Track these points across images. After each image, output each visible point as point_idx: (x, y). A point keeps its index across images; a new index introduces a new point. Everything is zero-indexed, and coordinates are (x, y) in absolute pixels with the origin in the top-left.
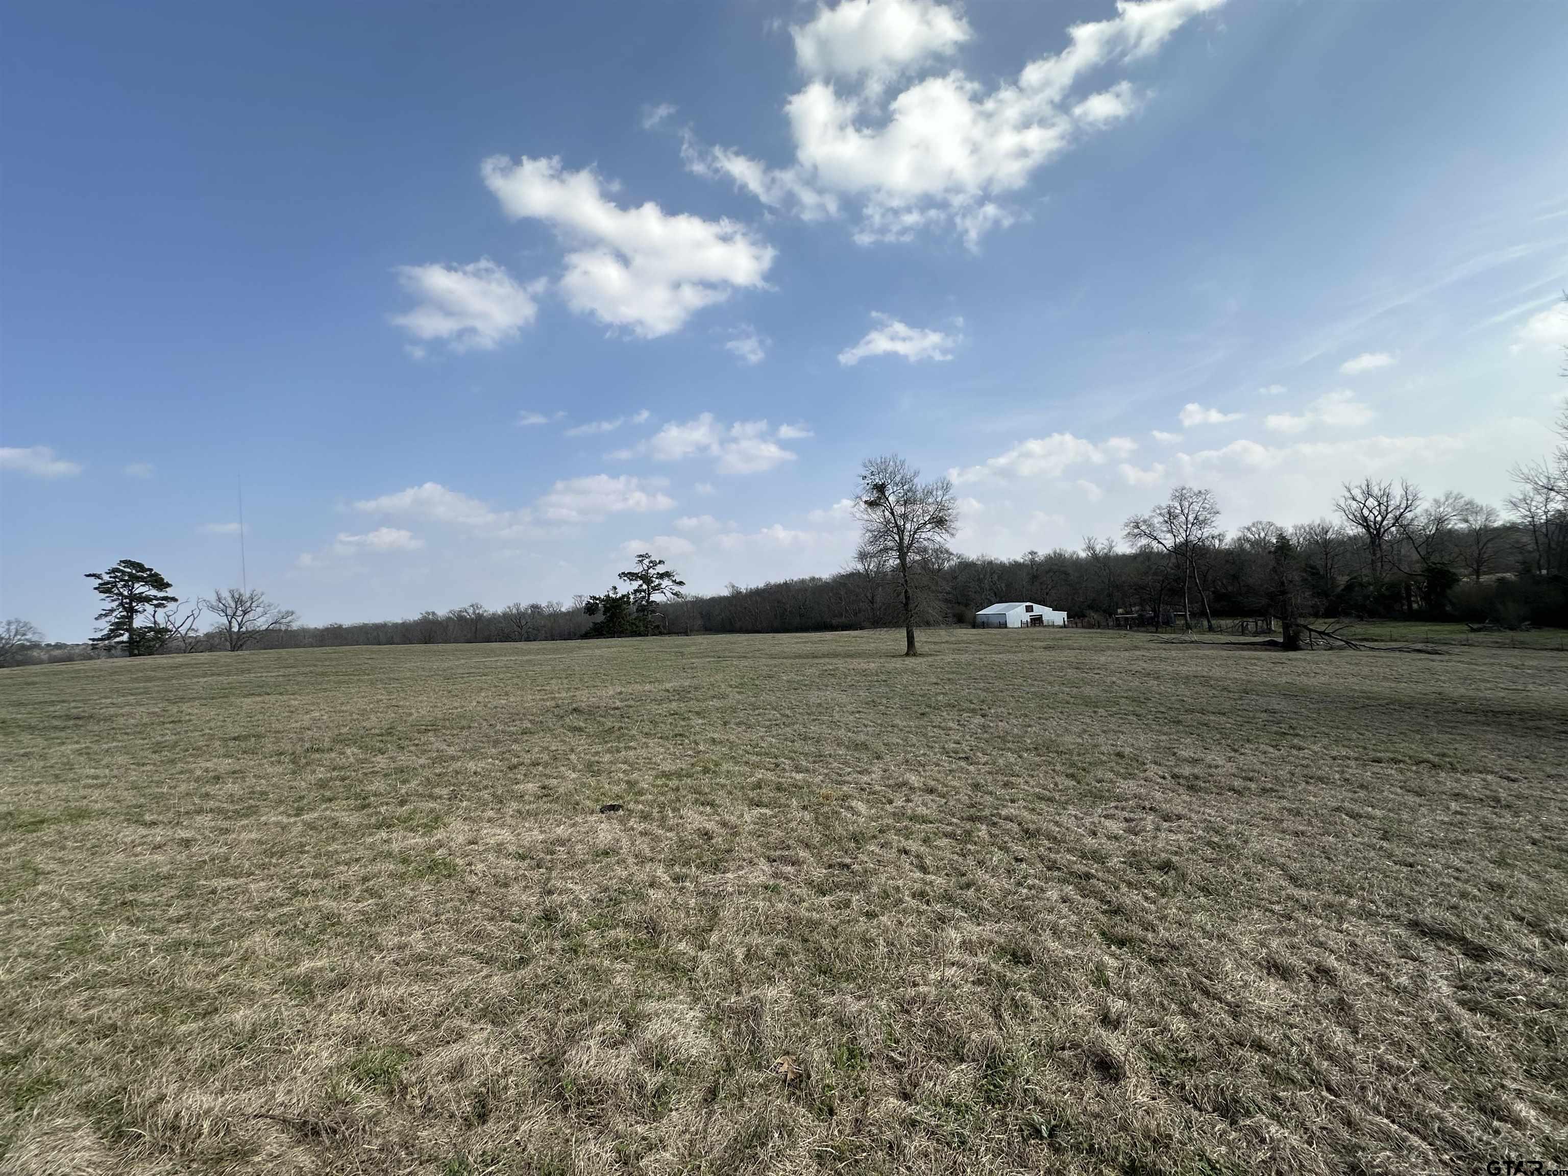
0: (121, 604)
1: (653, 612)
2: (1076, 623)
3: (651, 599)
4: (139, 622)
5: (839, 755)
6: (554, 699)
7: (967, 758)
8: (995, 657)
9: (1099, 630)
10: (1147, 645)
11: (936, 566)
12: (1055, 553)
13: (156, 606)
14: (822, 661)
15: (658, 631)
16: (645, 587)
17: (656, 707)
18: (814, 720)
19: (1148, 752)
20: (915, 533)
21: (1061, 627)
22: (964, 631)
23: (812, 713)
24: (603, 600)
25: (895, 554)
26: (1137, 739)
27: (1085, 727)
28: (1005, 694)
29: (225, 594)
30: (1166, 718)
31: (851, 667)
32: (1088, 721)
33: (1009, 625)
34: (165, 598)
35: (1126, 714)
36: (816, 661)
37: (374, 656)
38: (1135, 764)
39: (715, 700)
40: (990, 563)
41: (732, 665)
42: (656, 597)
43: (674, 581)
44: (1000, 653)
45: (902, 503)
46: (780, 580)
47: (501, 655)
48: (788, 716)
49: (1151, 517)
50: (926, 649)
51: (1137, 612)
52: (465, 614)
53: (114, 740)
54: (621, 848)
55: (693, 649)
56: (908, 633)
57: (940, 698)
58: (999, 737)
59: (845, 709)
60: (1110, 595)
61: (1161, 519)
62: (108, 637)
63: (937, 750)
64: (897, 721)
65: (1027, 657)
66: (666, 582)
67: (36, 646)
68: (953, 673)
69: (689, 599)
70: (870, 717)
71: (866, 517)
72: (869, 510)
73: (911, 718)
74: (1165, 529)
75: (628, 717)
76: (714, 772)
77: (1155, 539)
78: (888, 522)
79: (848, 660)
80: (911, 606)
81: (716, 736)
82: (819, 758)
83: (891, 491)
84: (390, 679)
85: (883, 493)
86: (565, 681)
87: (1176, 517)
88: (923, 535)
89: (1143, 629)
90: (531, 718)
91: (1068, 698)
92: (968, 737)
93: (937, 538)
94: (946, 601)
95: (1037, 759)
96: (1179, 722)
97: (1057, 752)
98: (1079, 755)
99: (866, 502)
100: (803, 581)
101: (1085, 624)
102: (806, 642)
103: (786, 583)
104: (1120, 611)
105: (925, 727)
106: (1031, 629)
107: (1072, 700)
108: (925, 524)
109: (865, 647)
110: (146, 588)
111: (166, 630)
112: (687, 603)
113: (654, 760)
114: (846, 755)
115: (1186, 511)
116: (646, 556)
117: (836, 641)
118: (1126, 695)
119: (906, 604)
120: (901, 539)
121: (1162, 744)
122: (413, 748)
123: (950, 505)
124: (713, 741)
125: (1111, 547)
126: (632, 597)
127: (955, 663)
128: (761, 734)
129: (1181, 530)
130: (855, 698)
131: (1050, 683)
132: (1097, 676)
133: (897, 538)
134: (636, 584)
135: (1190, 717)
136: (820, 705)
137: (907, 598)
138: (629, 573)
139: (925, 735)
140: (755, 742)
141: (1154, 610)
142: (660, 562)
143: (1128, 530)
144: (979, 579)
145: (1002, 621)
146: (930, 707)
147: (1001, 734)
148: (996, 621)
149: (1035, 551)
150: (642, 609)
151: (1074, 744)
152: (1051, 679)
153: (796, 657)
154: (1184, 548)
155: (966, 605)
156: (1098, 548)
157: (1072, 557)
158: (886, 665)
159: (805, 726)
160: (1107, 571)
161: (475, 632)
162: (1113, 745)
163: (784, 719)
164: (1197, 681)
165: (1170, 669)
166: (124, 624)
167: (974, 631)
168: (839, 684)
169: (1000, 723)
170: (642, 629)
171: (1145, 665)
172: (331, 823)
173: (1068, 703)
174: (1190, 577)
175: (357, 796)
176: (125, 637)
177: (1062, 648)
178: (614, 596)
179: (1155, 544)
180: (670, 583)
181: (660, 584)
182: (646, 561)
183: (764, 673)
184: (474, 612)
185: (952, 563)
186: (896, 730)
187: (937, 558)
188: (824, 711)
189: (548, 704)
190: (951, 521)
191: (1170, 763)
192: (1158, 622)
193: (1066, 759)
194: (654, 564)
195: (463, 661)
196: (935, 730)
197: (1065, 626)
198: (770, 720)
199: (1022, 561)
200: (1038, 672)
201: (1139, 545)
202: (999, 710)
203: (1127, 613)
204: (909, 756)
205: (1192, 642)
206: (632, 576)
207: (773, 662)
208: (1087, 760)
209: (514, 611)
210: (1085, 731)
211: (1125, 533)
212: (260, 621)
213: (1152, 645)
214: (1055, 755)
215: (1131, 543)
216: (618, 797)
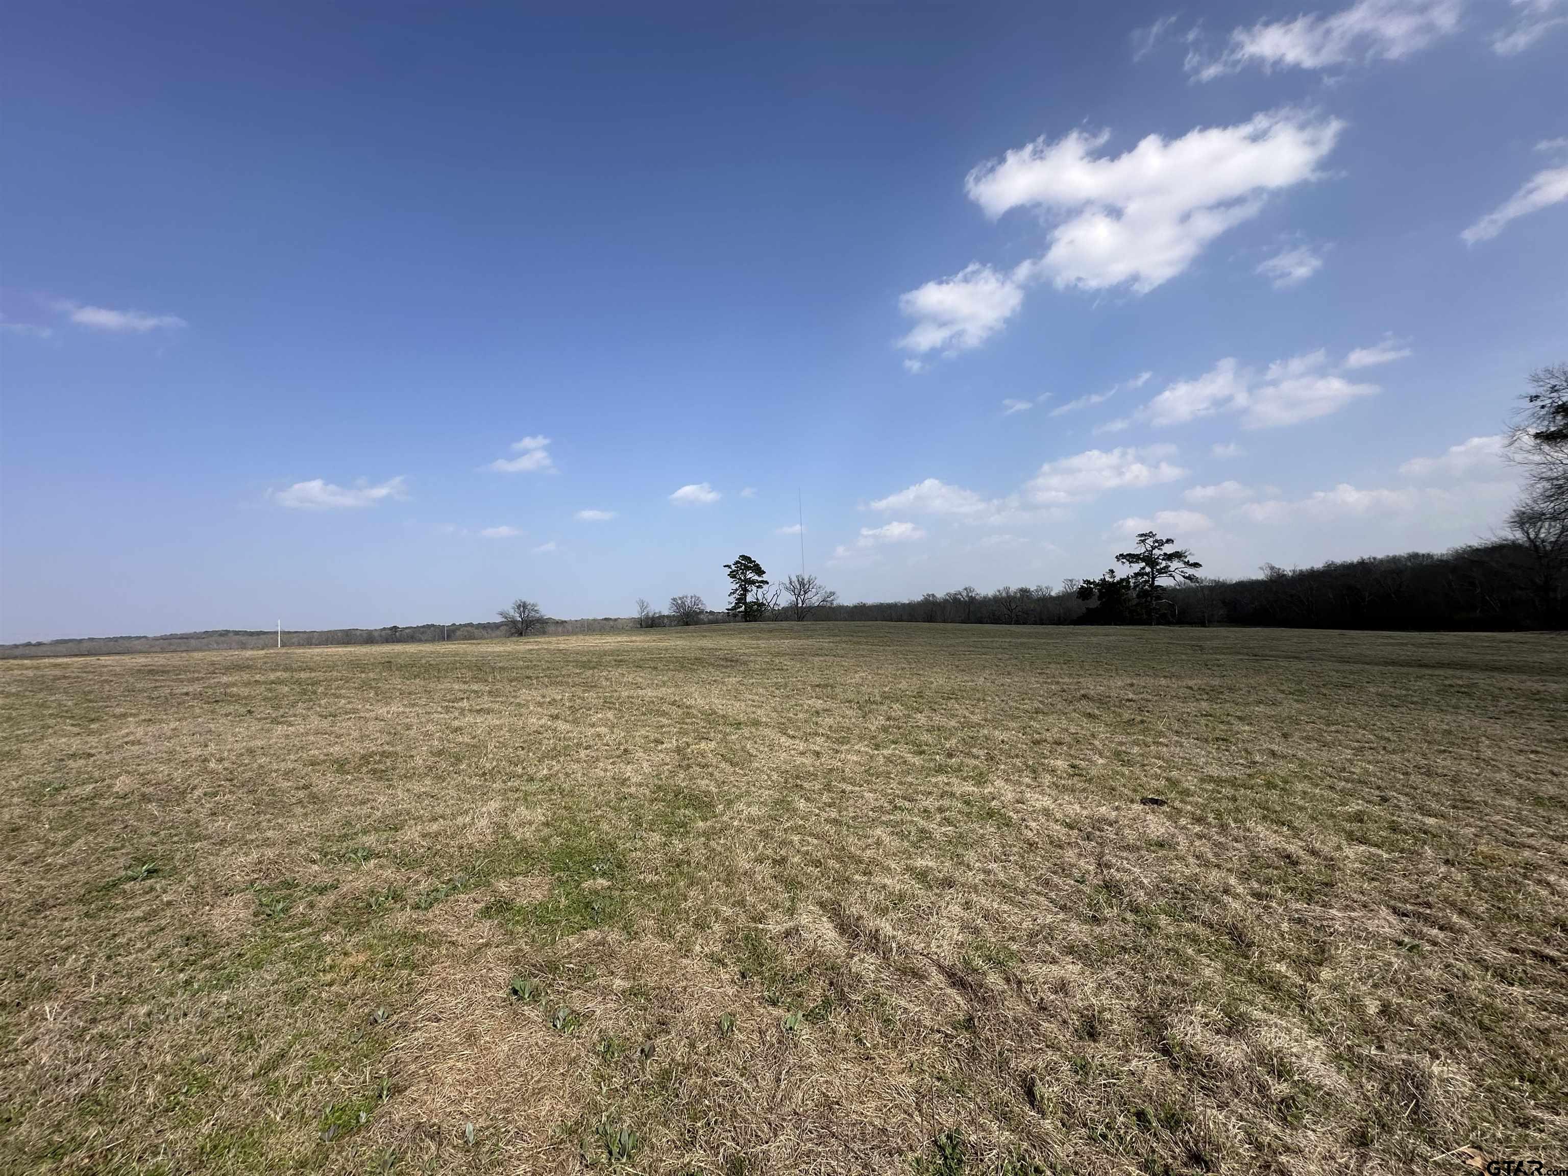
0: (740, 586)
1: (1159, 598)
3: (1156, 583)
4: (750, 598)
6: (1058, 683)
13: (758, 587)
15: (1164, 620)
16: (1148, 570)
17: (1182, 705)
24: (1098, 585)
29: (794, 579)
34: (762, 582)
37: (891, 630)
39: (1262, 706)
42: (1162, 581)
43: (1187, 563)
46: (1353, 557)
47: (995, 637)
52: (959, 596)
53: (753, 677)
54: (1178, 844)
55: (1215, 643)
62: (734, 608)
66: (1175, 565)
67: (702, 612)
69: (1204, 583)
75: (1148, 712)
76: (1282, 789)
81: (1275, 747)
82: (1464, 803)
84: (907, 651)
86: (1065, 667)
90: (1040, 699)
99: (1537, 436)
100: (1395, 560)
110: (752, 575)
111: (763, 604)
112: (1203, 588)
113: (1194, 761)
116: (1151, 535)
117: (1465, 646)
122: (943, 711)
124: (1273, 754)
126: (1132, 581)
134: (1137, 567)
138: (1129, 555)
142: (1168, 541)
150: (1144, 594)
153: (1386, 664)
161: (968, 615)
166: (741, 600)
170: (1145, 616)
172: (902, 760)
175: (914, 743)
176: (743, 609)
178: (1111, 580)
180: (1181, 565)
181: (1167, 567)
182: (1150, 541)
184: (968, 595)
189: (1053, 687)
194: (1161, 543)
195: (962, 640)
206: (1132, 558)
207: (1347, 667)
209: (1004, 594)
212: (814, 599)
216: (1158, 792)
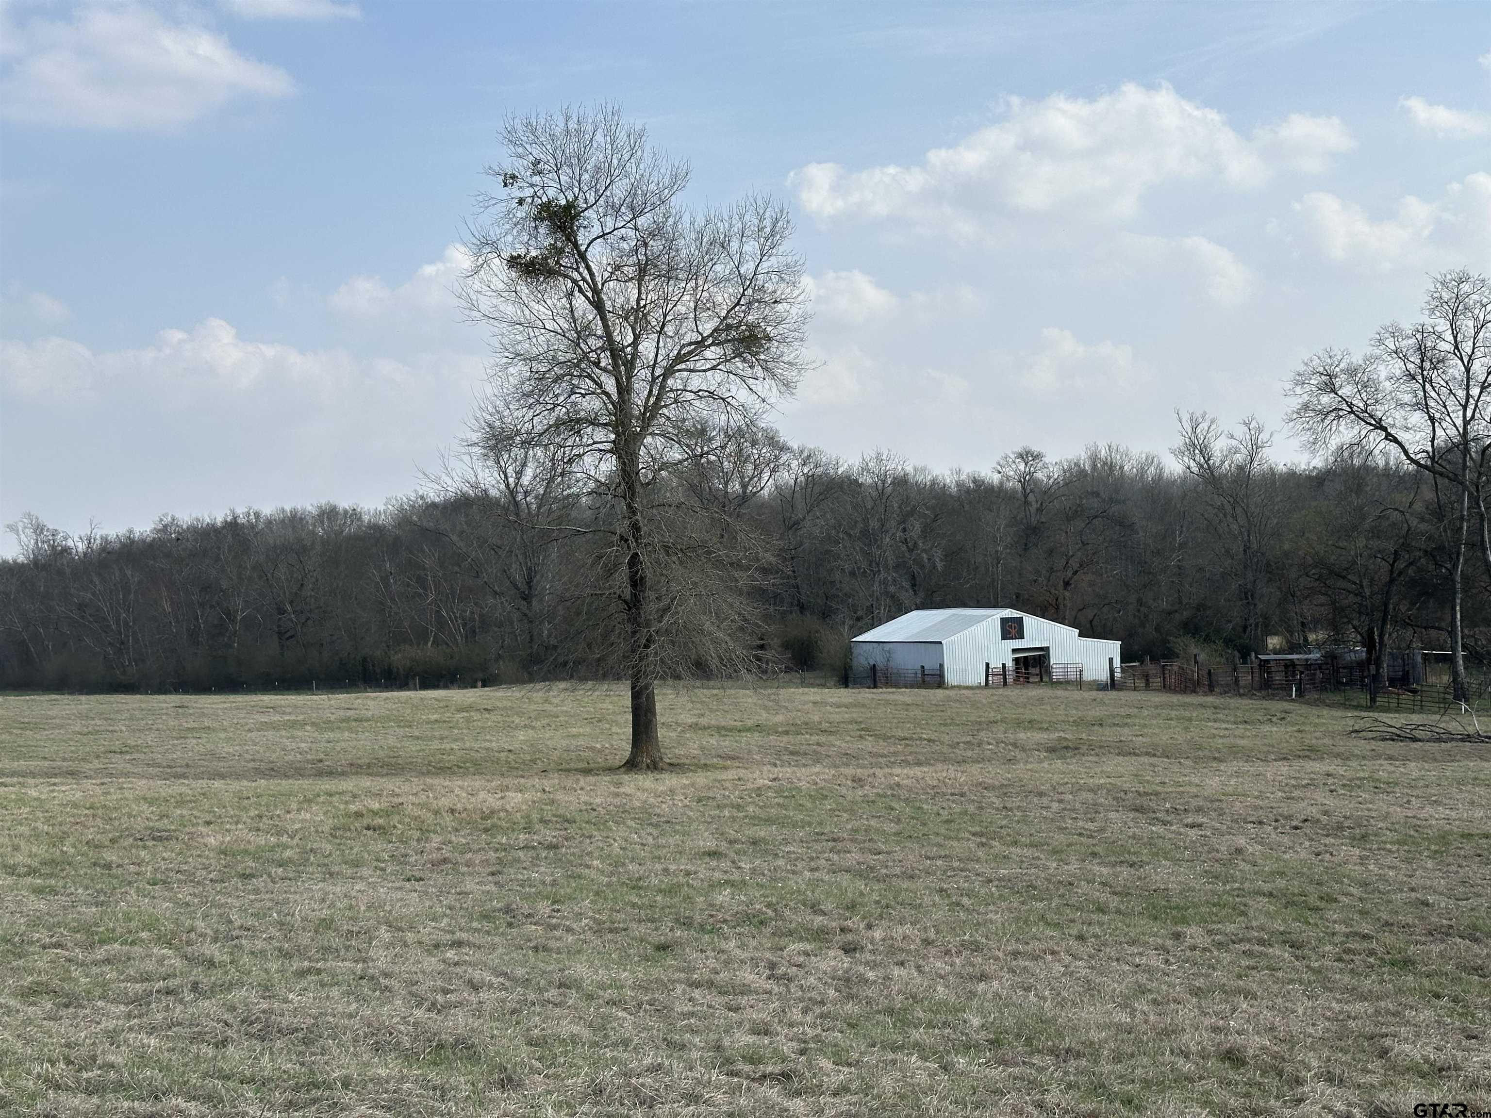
2: (1147, 678)
5: (377, 1080)
7: (786, 1076)
8: (903, 775)
9: (1210, 699)
10: (1344, 745)
11: (735, 487)
12: (1094, 459)
14: (348, 785)
18: (302, 974)
19: (1312, 1048)
20: (669, 372)
21: (1101, 687)
22: (814, 694)
23: (301, 952)
25: (604, 436)
26: (1286, 1012)
27: (1143, 978)
28: (919, 884)
30: (1372, 953)
31: (445, 802)
32: (1155, 961)
33: (952, 677)
35: (1261, 942)
36: (327, 785)
38: (1271, 1082)
40: (901, 482)
41: (21, 801)
44: (919, 764)
45: (630, 271)
48: (211, 963)
49: (1371, 359)
50: (693, 746)
51: (1319, 646)
56: (636, 696)
57: (723, 896)
58: (890, 1012)
59: (410, 936)
60: (1247, 595)
61: (1397, 367)
63: (695, 1054)
64: (580, 969)
65: (995, 773)
68: (769, 821)
70: (494, 959)
71: (510, 310)
72: (523, 290)
73: (624, 960)
74: (1407, 398)
77: (1379, 426)
78: (582, 333)
79: (436, 781)
80: (650, 608)
83: (596, 231)
85: (571, 238)
87: (1438, 363)
88: (696, 381)
89: (1337, 698)
91: (1104, 897)
92: (796, 1014)
93: (740, 394)
94: (758, 594)
95: (996, 1073)
96: (1407, 964)
97: (1053, 1052)
98: (1117, 1060)
101: (1172, 680)
102: (293, 725)
103: (232, 526)
104: (1273, 642)
105: (666, 986)
106: (1016, 693)
107: (1114, 902)
108: (701, 344)
109: (497, 742)
114: (402, 1079)
115: (1467, 347)
118: (1267, 887)
119: (633, 604)
120: (624, 390)
121: (1352, 1024)
123: (783, 290)
125: (1255, 448)
127: (779, 792)
128: (111, 1025)
129: (1451, 403)
130: (451, 900)
131: (1055, 852)
132: (1193, 833)
133: (610, 384)
135: (1436, 948)
136: (327, 924)
137: (637, 582)
139: (663, 1012)
140: (84, 1051)
141: (1369, 643)
143: (1302, 395)
144: (865, 533)
145: (930, 665)
146: (687, 924)
147: (898, 1002)
148: (909, 662)
149: (1036, 448)
151: (1108, 1026)
152: (1060, 839)
154: (1456, 456)
155: (826, 614)
156: (1219, 447)
157: (1142, 472)
158: (560, 796)
159: (267, 990)
160: (1242, 520)
162: (1216, 1030)
163: (198, 973)
164: (1468, 848)
165: (1398, 812)
167: (844, 695)
168: (400, 859)
169: (897, 971)
171: (1331, 802)
173: (1102, 909)
174: (1471, 546)
177: (1100, 749)
179: (1376, 441)
183: (139, 824)
185: (786, 477)
186: (572, 999)
187: (741, 458)
188: (336, 942)
190: (783, 341)
191: (1368, 1079)
192: (1376, 678)
193: (1079, 1072)
196: (697, 993)
197: (1113, 684)
198: (146, 978)
199: (996, 478)
200: (1024, 820)
201: (1334, 442)
202: (899, 931)
203: (1293, 648)
204: (606, 1075)
205: (1467, 738)
208: (1139, 1071)
210: (1142, 990)
211: (1295, 403)
213: (1360, 746)
214: (1049, 1060)
215: (1308, 437)
